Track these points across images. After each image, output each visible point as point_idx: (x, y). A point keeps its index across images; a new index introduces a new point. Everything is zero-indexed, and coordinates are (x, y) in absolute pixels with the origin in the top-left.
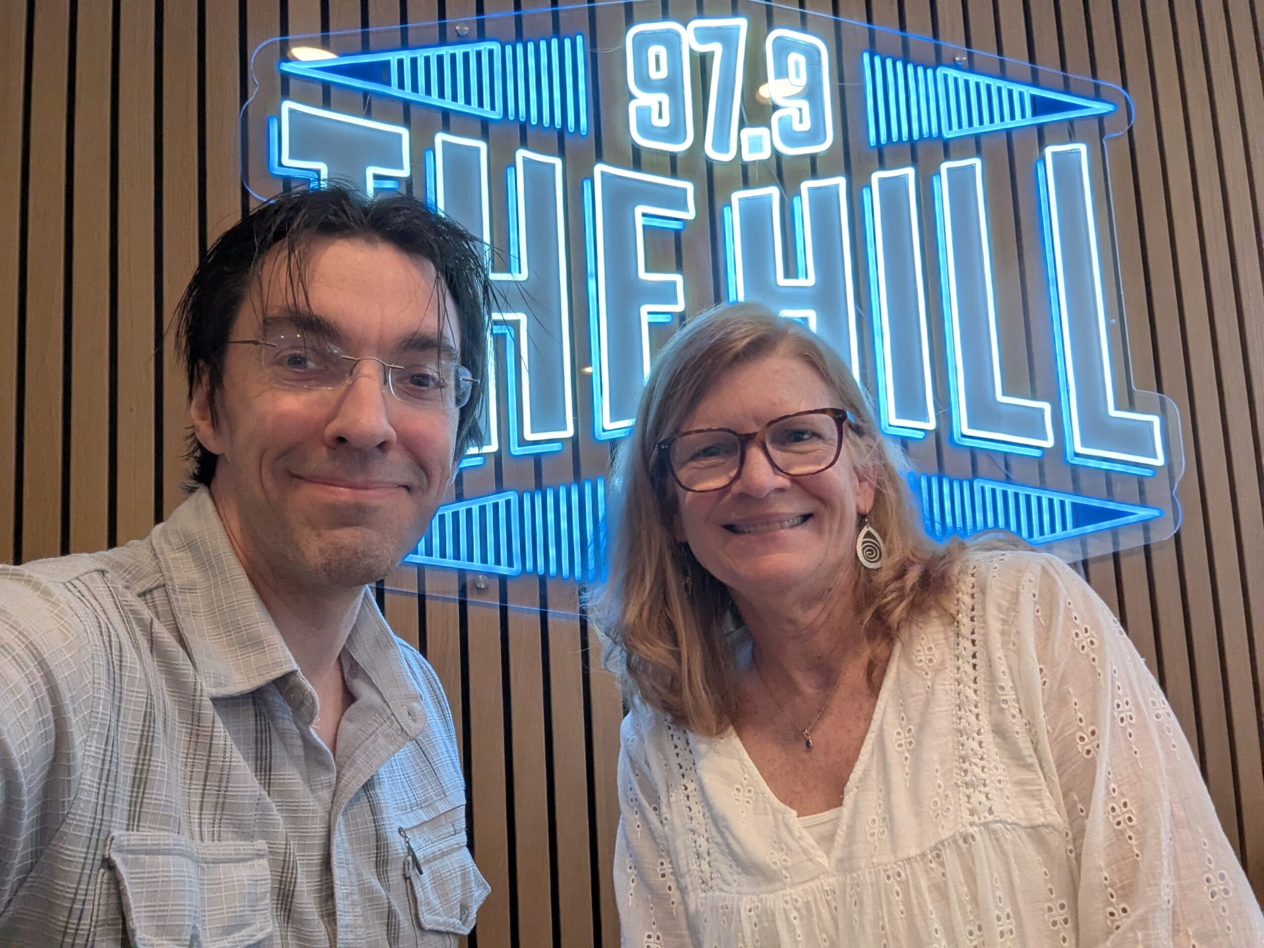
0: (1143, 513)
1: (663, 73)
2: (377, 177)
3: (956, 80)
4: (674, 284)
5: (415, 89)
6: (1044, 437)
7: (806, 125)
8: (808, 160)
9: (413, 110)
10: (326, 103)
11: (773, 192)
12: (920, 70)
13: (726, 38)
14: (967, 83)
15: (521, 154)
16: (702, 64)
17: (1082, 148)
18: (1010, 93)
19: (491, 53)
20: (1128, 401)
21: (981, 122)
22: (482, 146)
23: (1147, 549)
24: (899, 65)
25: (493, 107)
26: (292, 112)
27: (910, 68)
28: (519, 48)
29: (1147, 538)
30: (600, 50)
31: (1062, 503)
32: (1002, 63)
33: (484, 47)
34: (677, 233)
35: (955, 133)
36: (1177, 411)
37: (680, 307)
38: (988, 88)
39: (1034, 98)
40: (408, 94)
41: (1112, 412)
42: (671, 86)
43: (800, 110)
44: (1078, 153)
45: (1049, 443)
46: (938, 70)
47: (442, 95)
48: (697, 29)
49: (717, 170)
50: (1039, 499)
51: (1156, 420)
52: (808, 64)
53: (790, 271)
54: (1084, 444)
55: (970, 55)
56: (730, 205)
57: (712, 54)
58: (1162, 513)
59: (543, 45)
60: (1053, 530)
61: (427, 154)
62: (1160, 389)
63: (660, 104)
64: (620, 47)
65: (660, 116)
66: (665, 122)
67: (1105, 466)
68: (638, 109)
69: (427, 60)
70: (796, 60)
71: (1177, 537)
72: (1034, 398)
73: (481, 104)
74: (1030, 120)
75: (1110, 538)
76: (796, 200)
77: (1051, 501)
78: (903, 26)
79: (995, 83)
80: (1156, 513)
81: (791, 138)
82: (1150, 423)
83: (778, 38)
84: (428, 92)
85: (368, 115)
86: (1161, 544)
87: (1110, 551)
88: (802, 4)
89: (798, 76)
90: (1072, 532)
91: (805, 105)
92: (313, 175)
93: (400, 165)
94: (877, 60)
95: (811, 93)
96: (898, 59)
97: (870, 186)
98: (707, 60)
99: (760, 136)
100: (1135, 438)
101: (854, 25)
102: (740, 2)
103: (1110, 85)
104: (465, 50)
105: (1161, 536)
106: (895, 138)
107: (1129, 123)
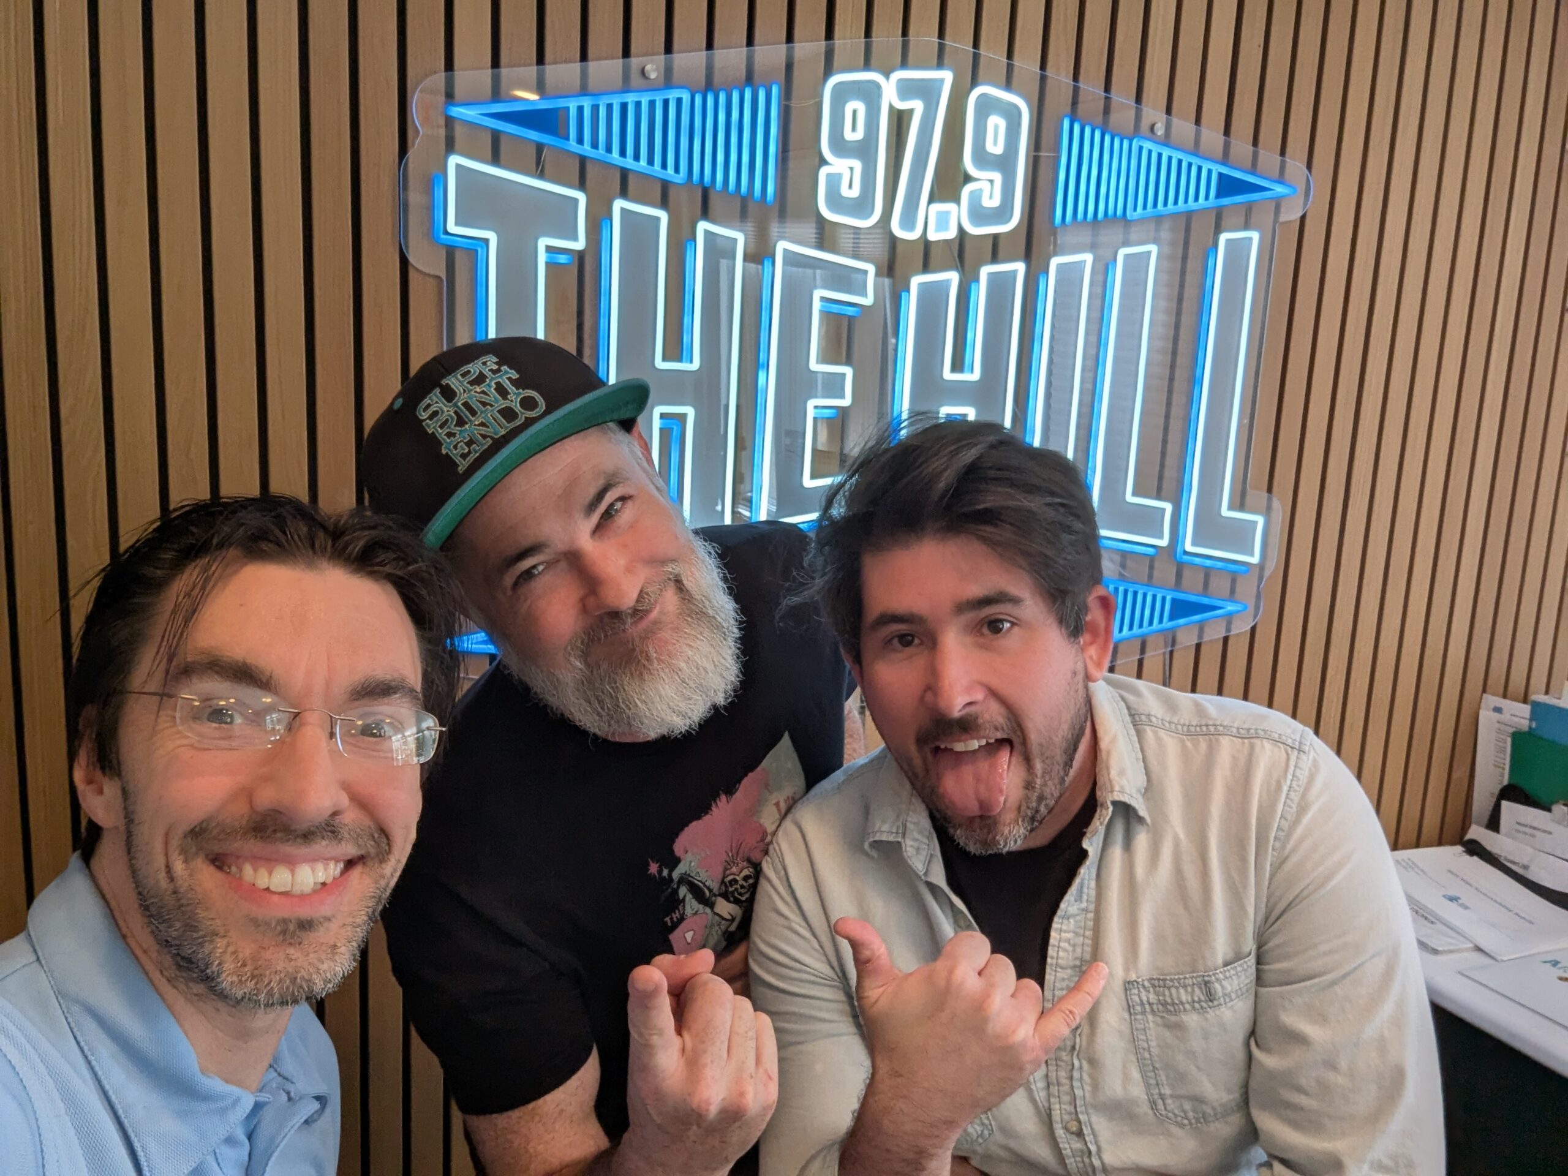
0: (1231, 607)
1: (859, 135)
2: (549, 249)
3: (1150, 152)
4: (844, 375)
5: (595, 145)
6: (1161, 537)
7: (996, 201)
8: (990, 242)
9: (589, 167)
10: (495, 159)
11: (953, 277)
12: (1117, 141)
13: (926, 92)
14: (1160, 155)
15: (702, 226)
16: (900, 121)
17: (1255, 236)
18: (1200, 168)
19: (679, 101)
20: (1240, 502)
21: (1166, 204)
22: (663, 216)
23: (1226, 640)
24: (1098, 134)
25: (677, 170)
26: (459, 167)
27: (1107, 139)
28: (710, 99)
29: (1228, 630)
30: (794, 104)
31: (1164, 599)
32: (1197, 136)
33: (673, 95)
34: (851, 319)
35: (1139, 213)
36: (1280, 508)
37: (846, 402)
38: (1180, 162)
39: (1220, 175)
40: (585, 150)
41: (1225, 512)
42: (864, 151)
43: (991, 181)
44: (1250, 239)
45: (1164, 542)
46: (1135, 141)
47: (623, 153)
48: (900, 81)
49: (900, 248)
50: (1145, 596)
51: (1260, 520)
52: (1007, 130)
53: (958, 365)
54: (1194, 543)
55: (1169, 125)
56: (908, 290)
57: (911, 112)
58: (1246, 608)
59: (736, 97)
60: (1151, 623)
61: (604, 223)
62: (1270, 490)
63: (851, 169)
64: (817, 100)
65: (850, 186)
66: (855, 192)
67: (1208, 563)
68: (828, 175)
69: (610, 107)
70: (996, 123)
71: (1253, 630)
72: (1159, 496)
73: (664, 166)
74: (1212, 202)
75: (1196, 631)
76: (973, 286)
77: (1154, 597)
78: (1108, 86)
79: (1186, 159)
80: (1241, 607)
81: (979, 214)
82: (1255, 523)
83: (983, 96)
84: (609, 150)
85: (541, 175)
86: (1238, 635)
87: (1196, 642)
88: (1010, 55)
89: (995, 143)
90: (1167, 624)
91: (997, 177)
92: (482, 248)
93: (575, 238)
94: (1077, 128)
95: (1004, 163)
96: (1097, 127)
97: (1047, 272)
98: (905, 119)
99: (948, 213)
100: (1239, 536)
101: (1060, 81)
102: (947, 49)
103: (1296, 165)
104: (652, 98)
105: (1241, 627)
106: (1080, 218)
107: (1304, 207)
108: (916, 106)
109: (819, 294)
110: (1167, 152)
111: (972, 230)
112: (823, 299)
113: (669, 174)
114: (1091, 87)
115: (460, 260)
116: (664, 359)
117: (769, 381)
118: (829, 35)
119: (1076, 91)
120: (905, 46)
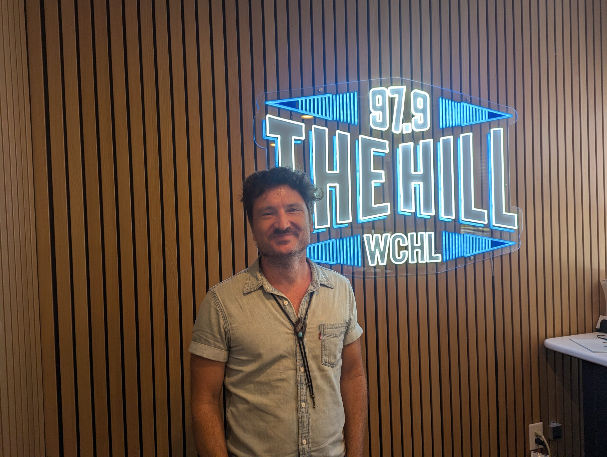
0: (510, 243)
1: (381, 104)
2: (295, 140)
3: (466, 106)
7: (422, 122)
8: (422, 133)
10: (279, 115)
11: (412, 144)
12: (456, 103)
13: (398, 92)
14: (469, 107)
15: (338, 132)
16: (392, 101)
17: (502, 129)
19: (329, 97)
20: (508, 210)
22: (326, 129)
23: (510, 254)
24: (450, 102)
25: (329, 116)
26: (269, 118)
27: (453, 103)
28: (338, 96)
29: (511, 251)
30: (361, 97)
31: (488, 241)
32: (480, 101)
33: (327, 96)
34: (382, 157)
35: (465, 124)
36: (522, 212)
37: (383, 181)
38: (476, 109)
39: (489, 112)
40: (304, 112)
41: (504, 213)
42: (382, 109)
43: (420, 116)
44: (500, 130)
45: (486, 222)
46: (461, 103)
47: (314, 112)
48: (391, 90)
49: (395, 136)
50: (482, 239)
51: (516, 215)
52: (423, 101)
53: (416, 170)
54: (496, 223)
55: (471, 98)
56: (399, 148)
57: (395, 98)
59: (345, 95)
60: (485, 248)
61: (310, 132)
62: (517, 206)
63: (379, 114)
64: (368, 95)
65: (379, 119)
66: (381, 121)
67: (501, 229)
68: (373, 117)
69: (310, 100)
70: (420, 101)
71: (519, 250)
72: (482, 209)
73: (326, 115)
74: (487, 120)
75: (500, 251)
76: (418, 146)
78: (451, 89)
79: (478, 108)
80: (514, 243)
81: (417, 126)
82: (514, 216)
83: (414, 93)
84: (310, 111)
86: (514, 252)
88: (422, 81)
89: (420, 105)
90: (490, 249)
91: (422, 115)
92: (276, 139)
93: (302, 136)
94: (444, 100)
95: (423, 111)
96: (450, 100)
97: (439, 141)
99: (408, 126)
100: (509, 221)
101: (437, 88)
102: (403, 80)
103: (511, 108)
104: (321, 97)
105: (514, 250)
106: (448, 125)
107: (516, 120)
108: (396, 96)
109: (372, 150)
110: (471, 106)
111: (416, 130)
112: (374, 151)
113: (327, 118)
114: (446, 88)
115: (271, 143)
116: (329, 170)
117: (360, 176)
118: (370, 78)
119: (442, 90)
120: (391, 79)
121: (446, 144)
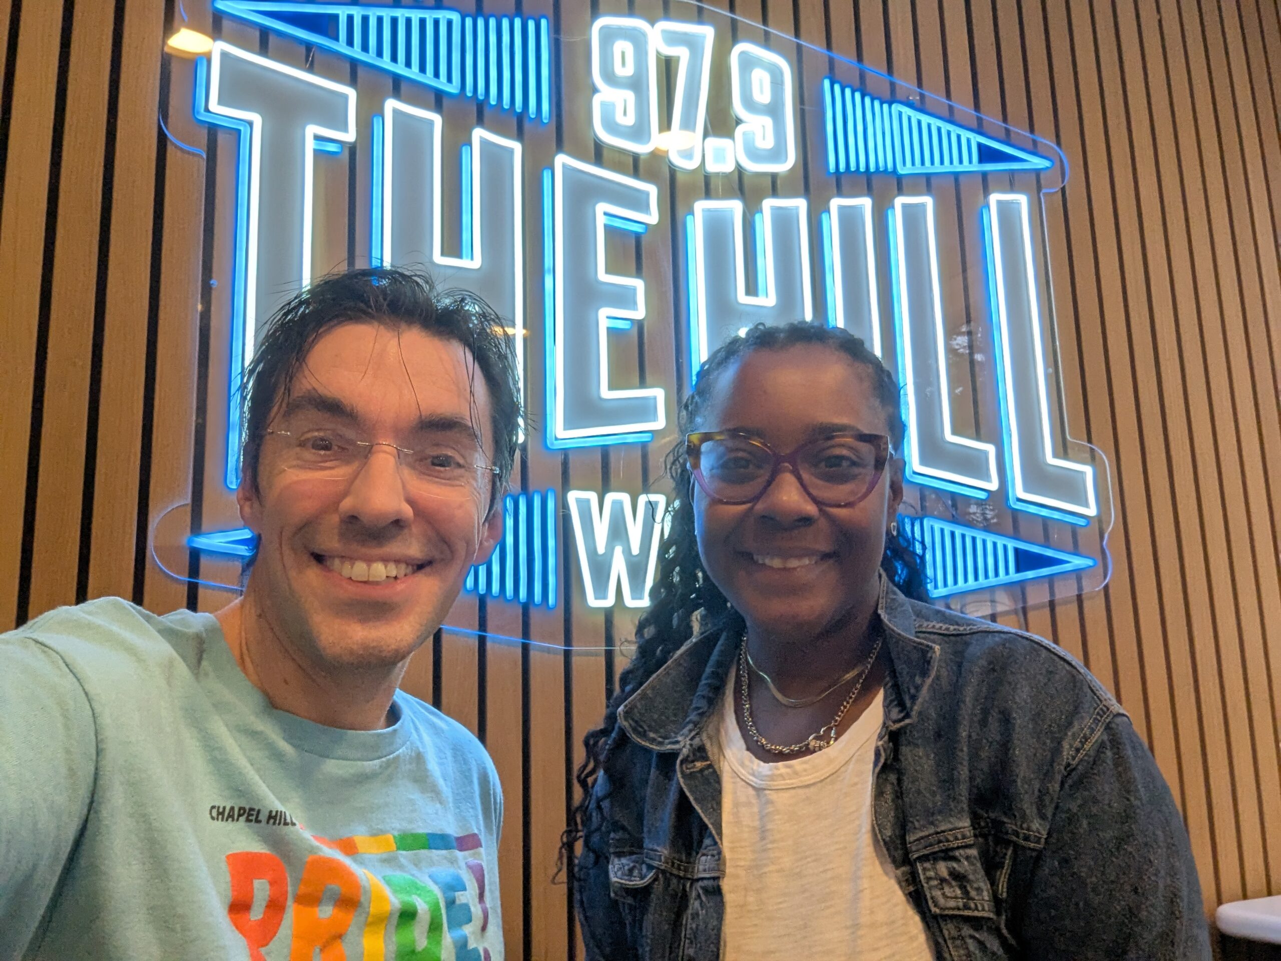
0: (1078, 562)
1: (629, 71)
2: (317, 138)
3: (909, 118)
5: (365, 48)
6: (989, 480)
7: (769, 143)
8: (770, 179)
9: (361, 72)
10: (264, 50)
11: (735, 207)
12: (877, 104)
13: (691, 43)
14: (919, 122)
15: (479, 134)
16: (668, 67)
17: (1022, 199)
18: (959, 137)
19: (450, 23)
20: (1063, 449)
21: (932, 163)
22: (437, 119)
24: (858, 96)
25: (449, 80)
26: (224, 54)
28: (480, 22)
29: (1080, 588)
30: (564, 38)
31: (1005, 548)
32: (951, 108)
33: (443, 15)
34: (638, 237)
35: (908, 169)
36: (1107, 462)
37: (640, 313)
38: (939, 129)
39: (980, 146)
40: (356, 52)
41: (1050, 459)
42: (636, 84)
43: (763, 125)
44: (1018, 201)
45: (994, 486)
46: (894, 106)
47: (394, 59)
48: (664, 32)
49: (680, 177)
51: (1088, 471)
52: (772, 83)
53: (752, 289)
54: (1027, 489)
55: (922, 96)
56: (693, 215)
57: (679, 57)
58: (1093, 563)
59: (505, 23)
61: (375, 120)
63: (625, 101)
64: (586, 37)
65: (625, 113)
66: (629, 120)
67: (1044, 512)
68: (603, 103)
69: (380, 20)
70: (760, 77)
71: (1106, 588)
72: (978, 439)
73: (437, 75)
74: (976, 167)
76: (758, 217)
77: (995, 545)
78: (860, 58)
79: (946, 127)
80: (1090, 562)
81: (754, 154)
82: (1083, 473)
83: (742, 53)
84: (380, 54)
85: (311, 69)
86: (1092, 596)
87: (1047, 599)
88: (765, 23)
89: (762, 92)
90: (1014, 576)
91: (768, 121)
92: (245, 126)
93: (345, 128)
94: (837, 88)
95: (774, 110)
96: (857, 90)
97: (828, 211)
98: (673, 64)
99: (724, 148)
100: (1069, 487)
101: (814, 50)
102: (706, 11)
103: (1047, 142)
104: (422, 16)
105: (1092, 587)
106: (853, 167)
107: (1063, 182)
108: (682, 53)
109: (602, 207)
110: (925, 119)
111: (752, 167)
112: (606, 214)
113: (442, 83)
115: (222, 139)
116: (443, 254)
121: (850, 221)
